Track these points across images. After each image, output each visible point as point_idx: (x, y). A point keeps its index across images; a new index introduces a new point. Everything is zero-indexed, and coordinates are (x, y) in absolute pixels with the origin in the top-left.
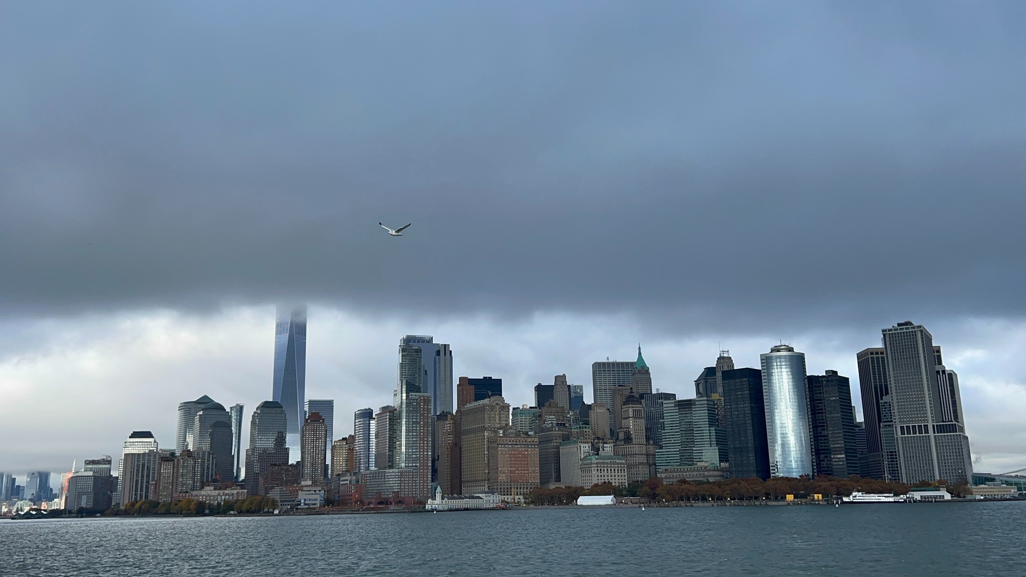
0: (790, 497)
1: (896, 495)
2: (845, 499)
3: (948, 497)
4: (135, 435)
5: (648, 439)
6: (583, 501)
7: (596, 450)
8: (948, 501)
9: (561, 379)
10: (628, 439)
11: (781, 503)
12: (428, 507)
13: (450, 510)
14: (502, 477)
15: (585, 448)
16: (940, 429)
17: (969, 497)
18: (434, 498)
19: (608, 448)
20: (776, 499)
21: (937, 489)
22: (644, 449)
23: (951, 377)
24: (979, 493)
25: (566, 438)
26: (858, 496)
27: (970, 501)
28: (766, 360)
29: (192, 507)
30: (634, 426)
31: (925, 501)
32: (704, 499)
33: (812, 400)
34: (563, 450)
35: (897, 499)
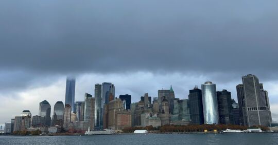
0: (206, 131)
1: (242, 130)
2: (224, 132)
3: (261, 131)
4: (24, 111)
5: (169, 112)
6: (136, 132)
7: (151, 115)
8: (260, 132)
9: (146, 95)
10: (163, 112)
11: (202, 133)
12: (85, 134)
13: (93, 135)
14: (119, 124)
15: (148, 115)
16: (261, 108)
17: (268, 131)
18: (87, 131)
19: (155, 115)
20: (201, 131)
21: (257, 128)
22: (168, 116)
23: (265, 93)
24: (272, 129)
25: (143, 112)
26: (228, 131)
27: (268, 132)
28: (203, 86)
29: (25, 133)
30: (165, 108)
31: (252, 132)
32: (177, 131)
33: (218, 99)
34: (142, 115)
35: (242, 132)
